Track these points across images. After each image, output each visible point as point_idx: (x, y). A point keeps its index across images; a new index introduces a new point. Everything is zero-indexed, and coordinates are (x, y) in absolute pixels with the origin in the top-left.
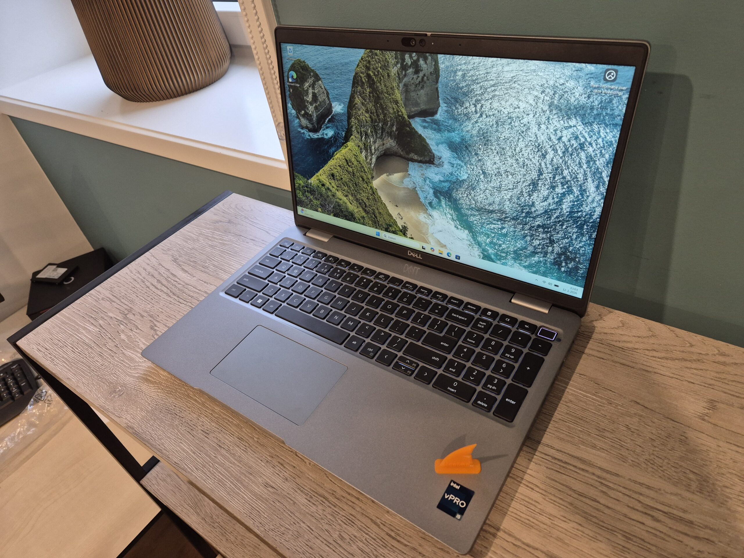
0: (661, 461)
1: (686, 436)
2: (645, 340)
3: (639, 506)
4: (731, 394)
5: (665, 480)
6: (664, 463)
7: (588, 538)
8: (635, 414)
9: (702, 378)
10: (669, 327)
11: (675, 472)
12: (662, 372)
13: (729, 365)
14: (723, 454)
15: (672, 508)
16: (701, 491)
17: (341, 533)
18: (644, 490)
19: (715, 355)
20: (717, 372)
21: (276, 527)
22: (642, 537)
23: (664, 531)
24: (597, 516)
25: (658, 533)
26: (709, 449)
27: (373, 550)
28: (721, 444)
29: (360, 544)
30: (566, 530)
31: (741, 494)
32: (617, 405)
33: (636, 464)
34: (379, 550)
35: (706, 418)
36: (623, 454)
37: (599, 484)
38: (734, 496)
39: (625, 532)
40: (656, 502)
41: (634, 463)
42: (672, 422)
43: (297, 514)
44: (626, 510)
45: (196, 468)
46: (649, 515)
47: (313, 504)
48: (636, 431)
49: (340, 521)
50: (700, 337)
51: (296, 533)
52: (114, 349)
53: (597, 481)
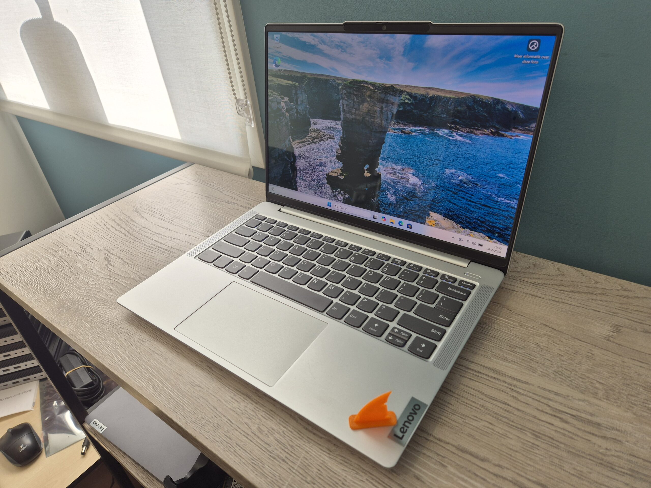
0: (569, 373)
1: (593, 353)
2: (555, 278)
3: (548, 410)
4: (633, 321)
5: (572, 388)
6: (572, 375)
7: (498, 435)
8: (545, 334)
9: (606, 308)
10: (576, 268)
11: (582, 382)
12: (569, 302)
13: (632, 298)
14: (628, 368)
15: (580, 412)
16: (607, 398)
17: (260, 426)
18: (552, 396)
19: (618, 290)
20: (621, 304)
21: (198, 420)
22: (551, 436)
23: (572, 431)
24: (508, 416)
25: (566, 433)
26: (614, 364)
27: (290, 441)
28: (626, 360)
29: (277, 436)
30: (477, 428)
31: (646, 401)
32: (528, 327)
33: (545, 375)
34: (295, 441)
35: (611, 339)
36: (533, 366)
37: (510, 390)
38: (639, 403)
39: (534, 431)
40: (565, 406)
41: (543, 374)
42: (579, 342)
43: (220, 410)
44: (535, 413)
45: (128, 369)
46: (557, 417)
47: (236, 401)
48: (544, 348)
49: (259, 416)
50: (604, 276)
51: (215, 425)
52: (69, 275)
53: (507, 387)
